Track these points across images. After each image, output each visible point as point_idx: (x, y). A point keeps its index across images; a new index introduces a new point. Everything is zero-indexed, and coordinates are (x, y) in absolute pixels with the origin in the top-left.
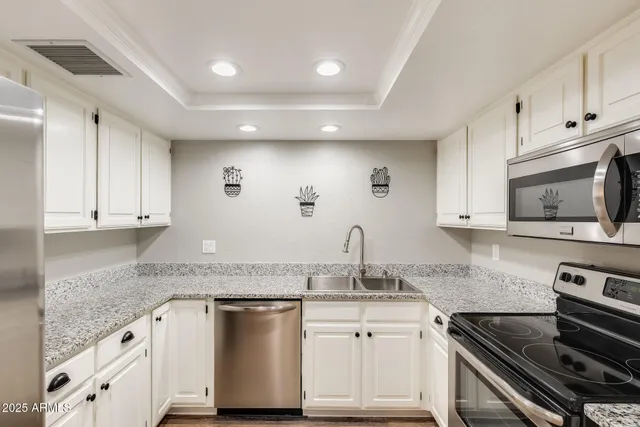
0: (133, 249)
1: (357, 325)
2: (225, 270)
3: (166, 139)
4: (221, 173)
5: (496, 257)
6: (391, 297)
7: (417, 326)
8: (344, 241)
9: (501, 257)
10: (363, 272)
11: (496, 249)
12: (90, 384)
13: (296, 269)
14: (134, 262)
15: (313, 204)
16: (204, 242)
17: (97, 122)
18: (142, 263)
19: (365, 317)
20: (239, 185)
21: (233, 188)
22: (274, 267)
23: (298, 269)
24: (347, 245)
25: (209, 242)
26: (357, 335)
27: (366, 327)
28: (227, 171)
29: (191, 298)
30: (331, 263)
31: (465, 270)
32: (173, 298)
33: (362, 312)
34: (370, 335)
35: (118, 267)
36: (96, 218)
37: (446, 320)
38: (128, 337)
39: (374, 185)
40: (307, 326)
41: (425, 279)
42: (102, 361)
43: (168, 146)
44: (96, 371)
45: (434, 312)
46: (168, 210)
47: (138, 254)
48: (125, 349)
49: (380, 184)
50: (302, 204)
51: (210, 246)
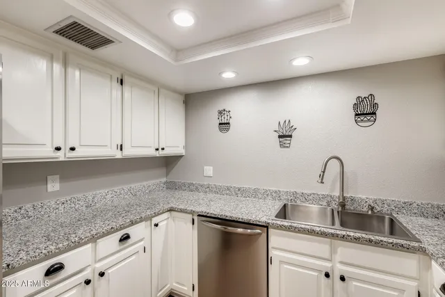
0: (164, 170)
1: (328, 265)
2: (218, 190)
3: (180, 93)
4: (216, 114)
6: (370, 241)
7: (414, 284)
8: (320, 172)
10: (343, 205)
12: (89, 271)
13: (274, 195)
14: (164, 180)
15: (290, 136)
16: (205, 167)
17: (122, 84)
18: (168, 180)
19: (338, 258)
20: (229, 123)
21: (224, 126)
22: (256, 191)
23: (277, 195)
24: (322, 176)
25: (208, 167)
26: (327, 275)
27: (340, 269)
28: (220, 112)
29: (182, 211)
30: (309, 192)
32: (171, 210)
34: (343, 279)
35: (151, 182)
36: (121, 149)
38: (125, 238)
39: (356, 115)
40: (272, 253)
41: (430, 222)
42: (101, 255)
43: (182, 98)
44: (96, 262)
46: (183, 144)
47: (167, 174)
48: (122, 247)
49: (365, 112)
50: (280, 137)
51: (209, 171)
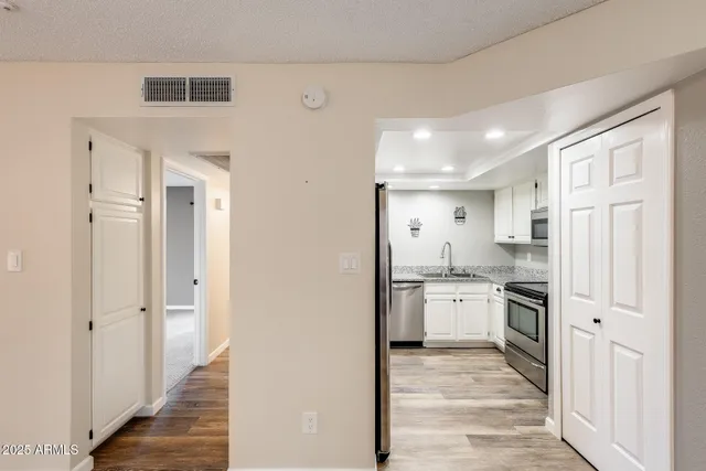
1: (454, 295)
5: (529, 260)
7: (486, 296)
9: (532, 260)
11: (529, 255)
15: (419, 229)
19: (458, 291)
24: (443, 254)
26: (454, 301)
27: (459, 296)
31: (512, 269)
33: (457, 288)
34: (461, 301)
37: (502, 288)
39: (456, 218)
40: (426, 296)
45: (495, 286)
49: (460, 217)
50: (412, 229)
